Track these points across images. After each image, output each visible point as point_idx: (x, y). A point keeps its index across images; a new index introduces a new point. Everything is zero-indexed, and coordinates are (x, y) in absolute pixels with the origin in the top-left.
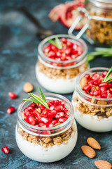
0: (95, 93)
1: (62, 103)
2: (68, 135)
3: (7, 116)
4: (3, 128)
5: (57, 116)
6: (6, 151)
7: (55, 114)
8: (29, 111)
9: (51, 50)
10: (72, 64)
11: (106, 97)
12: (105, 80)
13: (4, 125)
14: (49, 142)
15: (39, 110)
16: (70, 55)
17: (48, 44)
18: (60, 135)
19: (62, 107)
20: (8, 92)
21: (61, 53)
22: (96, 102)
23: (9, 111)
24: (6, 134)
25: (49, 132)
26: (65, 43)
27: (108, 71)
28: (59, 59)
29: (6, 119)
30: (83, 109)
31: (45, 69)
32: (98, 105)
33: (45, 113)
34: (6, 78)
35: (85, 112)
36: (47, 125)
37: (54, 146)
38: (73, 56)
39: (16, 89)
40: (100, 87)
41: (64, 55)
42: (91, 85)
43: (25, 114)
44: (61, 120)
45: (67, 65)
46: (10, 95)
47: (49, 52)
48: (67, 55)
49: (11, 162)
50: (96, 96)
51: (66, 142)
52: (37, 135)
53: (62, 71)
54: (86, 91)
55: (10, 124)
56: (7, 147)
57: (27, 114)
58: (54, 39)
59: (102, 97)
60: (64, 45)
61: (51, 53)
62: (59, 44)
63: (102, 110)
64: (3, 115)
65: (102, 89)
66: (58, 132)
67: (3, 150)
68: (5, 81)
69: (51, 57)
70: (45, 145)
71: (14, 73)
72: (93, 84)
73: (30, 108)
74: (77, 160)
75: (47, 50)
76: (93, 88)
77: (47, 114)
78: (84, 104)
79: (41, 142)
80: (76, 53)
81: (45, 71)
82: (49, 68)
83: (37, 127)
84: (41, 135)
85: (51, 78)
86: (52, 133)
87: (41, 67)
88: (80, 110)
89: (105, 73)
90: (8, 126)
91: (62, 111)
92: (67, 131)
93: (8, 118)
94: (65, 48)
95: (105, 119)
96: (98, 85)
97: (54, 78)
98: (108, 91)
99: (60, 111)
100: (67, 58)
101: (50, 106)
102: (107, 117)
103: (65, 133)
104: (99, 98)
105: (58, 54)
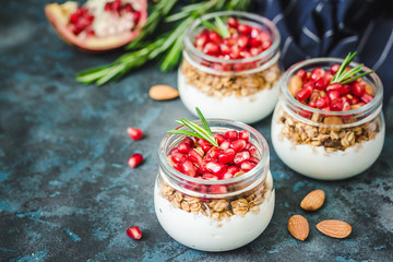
0: (318, 103)
1: (245, 135)
2: (259, 196)
3: (128, 172)
4: (124, 193)
5: (237, 160)
6: (136, 234)
7: (233, 156)
8: (181, 152)
9: (208, 41)
10: (253, 65)
11: (340, 110)
12: (338, 79)
13: (124, 189)
14: (224, 210)
15: (199, 150)
16: (247, 48)
17: (201, 30)
18: (244, 196)
19: (244, 142)
20: (126, 127)
21: (230, 46)
22: (322, 119)
23: (132, 162)
24: (132, 205)
25: (223, 189)
26: (235, 26)
27: (340, 64)
28: (227, 57)
29: (128, 178)
30: (296, 135)
31: (198, 79)
32: (325, 126)
33: (212, 154)
34: (117, 103)
35: (300, 141)
36: (220, 175)
37: (233, 217)
38: (254, 51)
39: (140, 122)
40: (328, 93)
41: (235, 49)
42: (310, 88)
43: (174, 159)
44: (245, 166)
45: (244, 67)
46: (131, 132)
47: (204, 46)
48: (242, 49)
49: (147, 255)
50: (321, 108)
51: (255, 208)
52: (202, 195)
53: (233, 80)
54: (300, 100)
55: (136, 186)
56: (137, 228)
57: (179, 157)
58: (212, 21)
59: (332, 109)
60: (233, 30)
61: (209, 47)
62: (223, 29)
63: (334, 136)
64: (121, 170)
65: (332, 96)
66: (239, 188)
67: (130, 234)
68: (117, 108)
69: (210, 53)
70: (215, 215)
71: (132, 92)
72: (315, 87)
73: (183, 147)
74: (277, 246)
75: (200, 42)
76: (315, 94)
77: (216, 157)
78: (298, 126)
79: (208, 211)
80: (258, 44)
81: (199, 83)
82: (208, 75)
83: (199, 180)
84: (208, 196)
85: (212, 94)
86: (228, 191)
87: (190, 74)
88: (290, 138)
89: (335, 68)
90: (134, 189)
91: (245, 150)
92: (257, 188)
93: (131, 174)
94: (235, 35)
95: (340, 152)
96: (323, 88)
97: (218, 94)
98: (344, 99)
99: (240, 150)
100: (242, 54)
101: (220, 143)
102: (342, 148)
103: (253, 191)
104: (326, 111)
105: (224, 48)
